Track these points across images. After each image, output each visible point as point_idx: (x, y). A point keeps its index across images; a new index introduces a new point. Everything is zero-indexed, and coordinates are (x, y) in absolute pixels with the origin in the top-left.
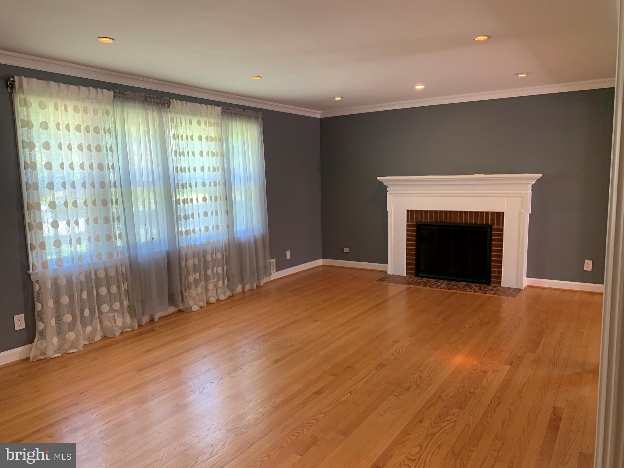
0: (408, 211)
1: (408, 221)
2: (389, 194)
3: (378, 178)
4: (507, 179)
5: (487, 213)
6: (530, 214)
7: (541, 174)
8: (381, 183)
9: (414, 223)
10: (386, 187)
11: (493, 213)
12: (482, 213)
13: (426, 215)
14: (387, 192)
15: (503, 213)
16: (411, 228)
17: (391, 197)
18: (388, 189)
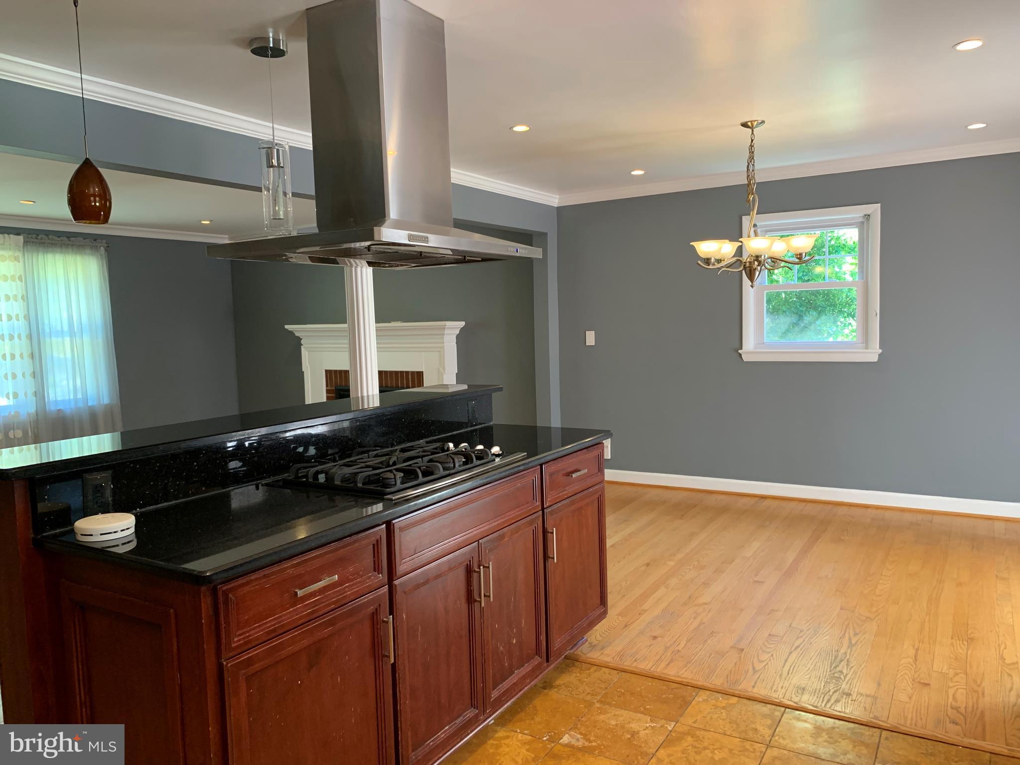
0: (326, 371)
1: (327, 386)
2: (305, 348)
3: (286, 327)
4: (423, 329)
5: (407, 372)
6: (456, 374)
7: (464, 322)
8: (291, 333)
9: (334, 388)
10: (299, 339)
11: (413, 373)
12: (402, 372)
13: (341, 377)
14: (302, 346)
15: (423, 372)
16: (331, 395)
17: (307, 352)
18: (302, 342)
